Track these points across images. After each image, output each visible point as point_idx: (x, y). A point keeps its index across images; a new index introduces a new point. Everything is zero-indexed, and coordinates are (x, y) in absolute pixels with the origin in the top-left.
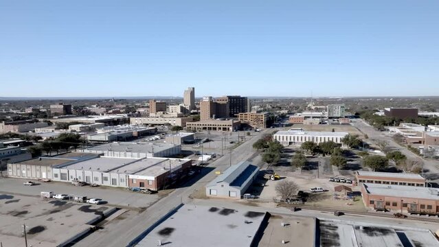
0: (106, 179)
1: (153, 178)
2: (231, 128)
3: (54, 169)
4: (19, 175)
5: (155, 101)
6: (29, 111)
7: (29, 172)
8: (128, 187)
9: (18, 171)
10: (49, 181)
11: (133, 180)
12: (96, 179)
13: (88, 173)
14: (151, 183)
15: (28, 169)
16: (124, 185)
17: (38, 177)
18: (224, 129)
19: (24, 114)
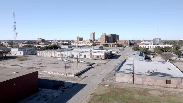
0: (81, 55)
1: (103, 54)
2: (115, 46)
3: (58, 52)
4: (42, 55)
7: (47, 54)
8: (91, 58)
9: (42, 53)
10: (56, 57)
11: (93, 55)
12: (77, 55)
13: (73, 53)
14: (102, 56)
15: (46, 53)
16: (89, 57)
17: (51, 55)
18: (113, 46)
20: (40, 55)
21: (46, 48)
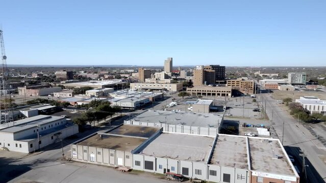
0: (213, 173)
2: (230, 94)
4: (86, 158)
5: (143, 69)
6: (35, 76)
7: (100, 157)
10: (130, 170)
11: (257, 178)
12: (198, 172)
15: (99, 153)
19: (31, 79)
20: (80, 157)
21: (87, 118)
